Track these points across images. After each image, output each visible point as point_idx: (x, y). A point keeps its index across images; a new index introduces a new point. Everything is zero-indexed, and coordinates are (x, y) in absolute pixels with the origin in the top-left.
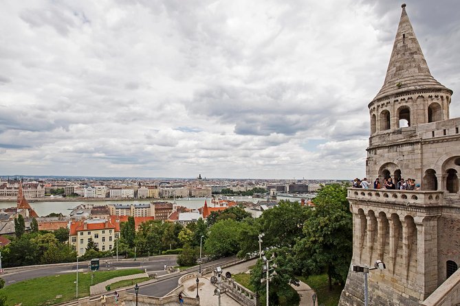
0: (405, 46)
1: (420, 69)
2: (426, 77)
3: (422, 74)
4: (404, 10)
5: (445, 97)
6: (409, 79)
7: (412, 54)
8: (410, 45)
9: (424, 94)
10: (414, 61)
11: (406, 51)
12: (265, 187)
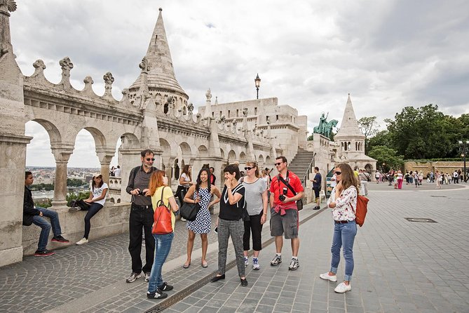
0: (155, 46)
1: (164, 70)
2: (168, 78)
3: (165, 75)
4: (160, 14)
5: (178, 98)
6: (153, 76)
7: (160, 55)
8: (160, 47)
9: (161, 93)
10: (161, 62)
11: (156, 50)
12: (82, 178)
